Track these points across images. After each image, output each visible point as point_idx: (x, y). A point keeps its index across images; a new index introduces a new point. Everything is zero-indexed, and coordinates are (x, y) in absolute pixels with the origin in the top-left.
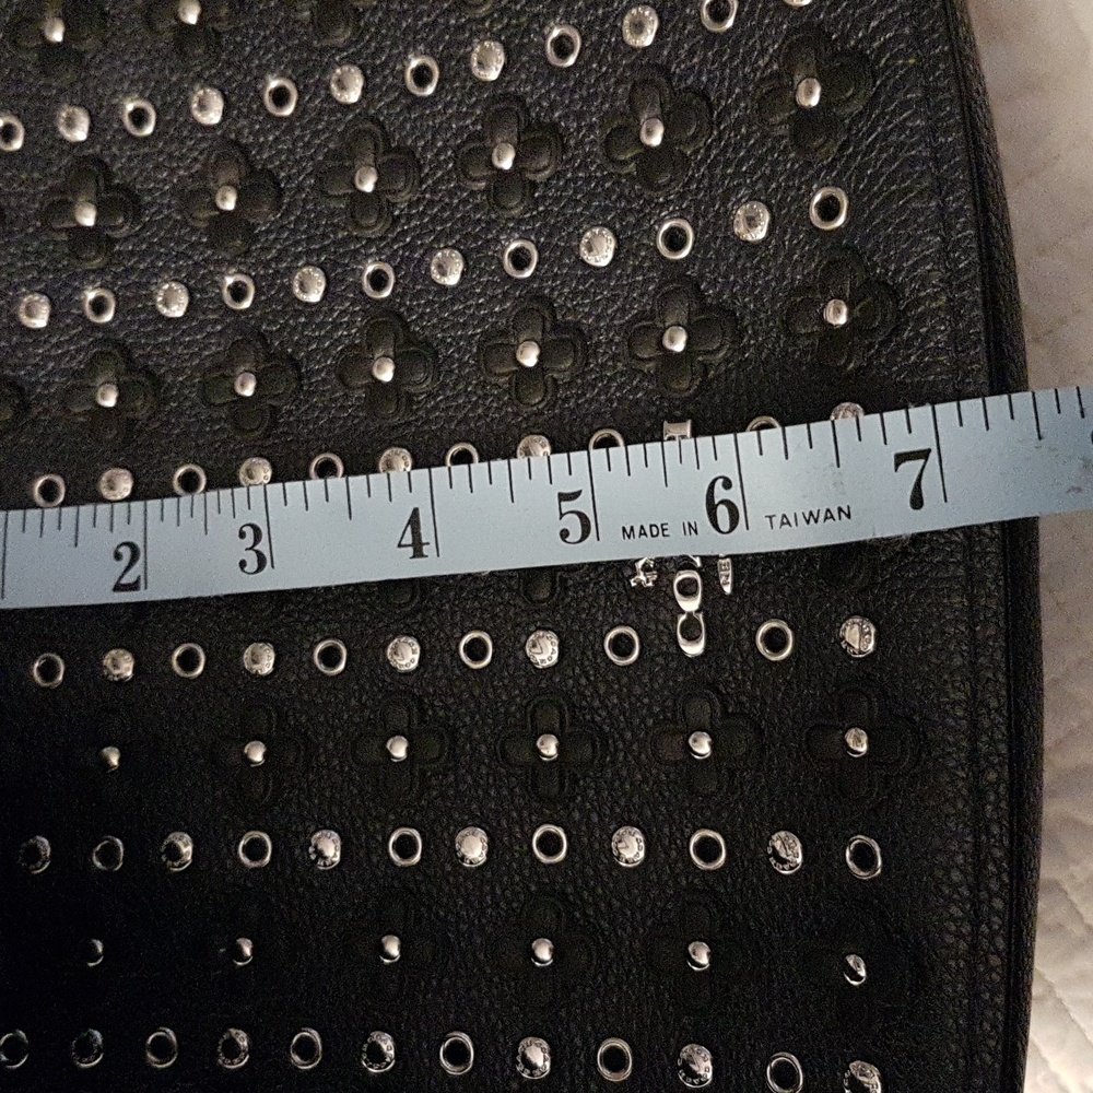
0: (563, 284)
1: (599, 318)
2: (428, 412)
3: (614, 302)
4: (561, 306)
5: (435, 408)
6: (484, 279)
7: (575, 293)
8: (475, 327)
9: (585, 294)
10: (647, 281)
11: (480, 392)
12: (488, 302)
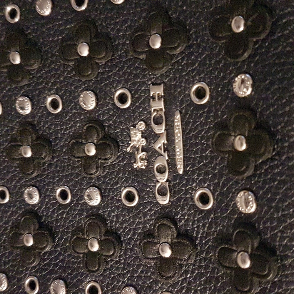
0: (101, 13)
1: (119, 31)
2: (38, 79)
3: (126, 22)
4: (100, 25)
5: (41, 77)
6: (62, 11)
7: (106, 18)
8: (58, 36)
9: (111, 18)
10: (142, 11)
11: (62, 69)
12: (65, 23)
